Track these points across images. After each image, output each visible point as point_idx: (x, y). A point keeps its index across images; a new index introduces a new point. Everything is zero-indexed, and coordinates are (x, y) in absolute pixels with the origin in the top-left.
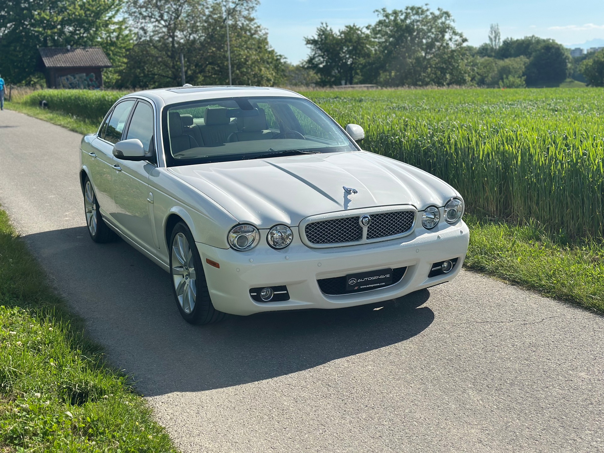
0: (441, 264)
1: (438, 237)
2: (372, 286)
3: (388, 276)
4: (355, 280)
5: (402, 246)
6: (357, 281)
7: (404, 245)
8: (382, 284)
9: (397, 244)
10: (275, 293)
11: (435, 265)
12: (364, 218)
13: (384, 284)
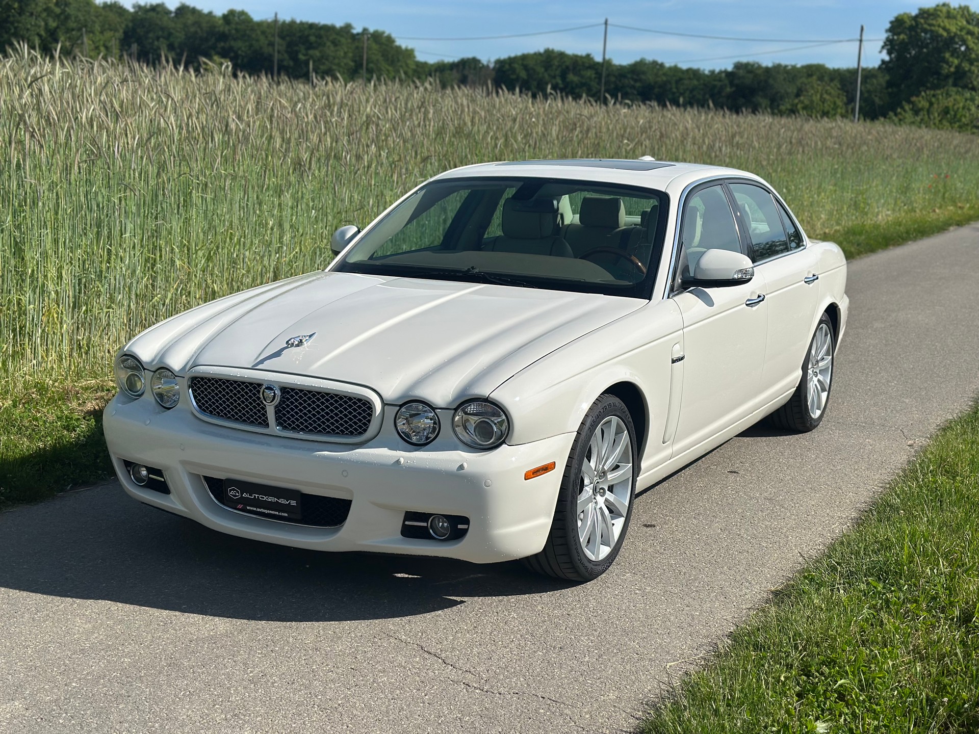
0: (424, 517)
1: (398, 462)
2: (266, 511)
3: (293, 503)
4: (238, 492)
5: (316, 456)
6: (242, 494)
7: (320, 455)
8: (283, 514)
9: (309, 450)
10: (150, 476)
11: (410, 515)
12: (266, 388)
13: (286, 515)
